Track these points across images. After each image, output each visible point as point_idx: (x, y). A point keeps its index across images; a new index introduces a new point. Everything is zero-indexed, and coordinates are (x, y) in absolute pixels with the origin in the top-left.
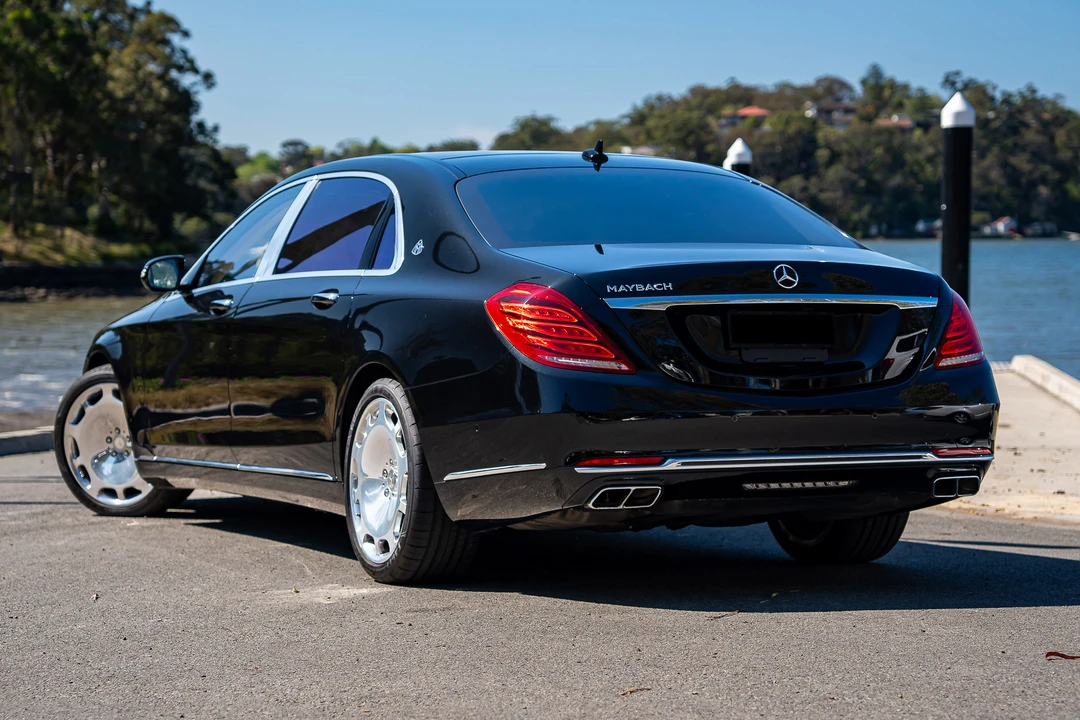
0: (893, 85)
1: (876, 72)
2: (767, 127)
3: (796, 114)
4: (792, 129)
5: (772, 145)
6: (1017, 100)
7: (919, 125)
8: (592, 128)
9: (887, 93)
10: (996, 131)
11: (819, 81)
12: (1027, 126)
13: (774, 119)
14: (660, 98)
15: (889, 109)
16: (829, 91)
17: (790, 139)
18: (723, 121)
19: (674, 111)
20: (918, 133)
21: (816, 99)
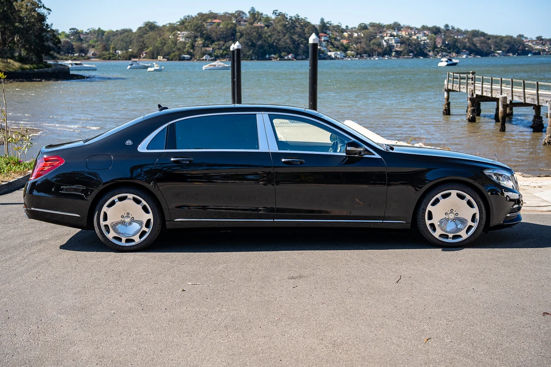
0: (258, 13)
1: (253, 9)
2: (221, 26)
3: (230, 22)
4: (229, 27)
5: (223, 31)
6: (294, 19)
7: (266, 26)
8: (168, 25)
9: (256, 16)
10: (288, 28)
11: (236, 12)
12: (297, 27)
13: (224, 23)
14: (188, 16)
15: (257, 21)
16: (239, 15)
17: (228, 30)
18: (208, 24)
19: (193, 21)
20: (266, 28)
21: (236, 17)
